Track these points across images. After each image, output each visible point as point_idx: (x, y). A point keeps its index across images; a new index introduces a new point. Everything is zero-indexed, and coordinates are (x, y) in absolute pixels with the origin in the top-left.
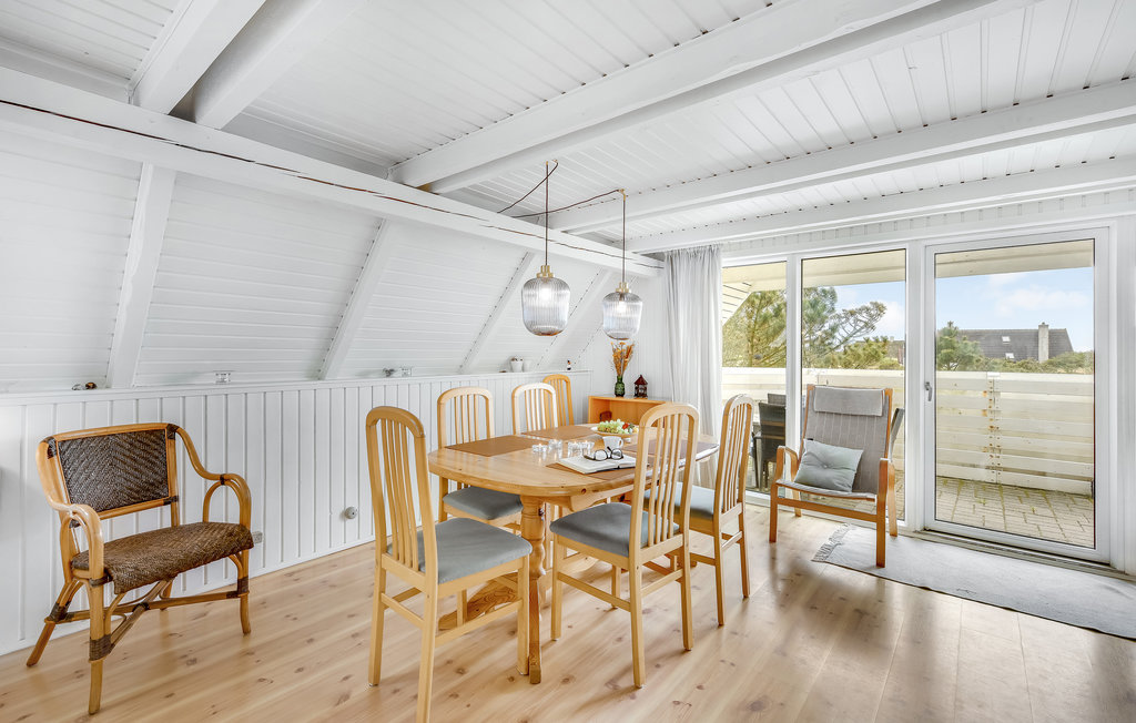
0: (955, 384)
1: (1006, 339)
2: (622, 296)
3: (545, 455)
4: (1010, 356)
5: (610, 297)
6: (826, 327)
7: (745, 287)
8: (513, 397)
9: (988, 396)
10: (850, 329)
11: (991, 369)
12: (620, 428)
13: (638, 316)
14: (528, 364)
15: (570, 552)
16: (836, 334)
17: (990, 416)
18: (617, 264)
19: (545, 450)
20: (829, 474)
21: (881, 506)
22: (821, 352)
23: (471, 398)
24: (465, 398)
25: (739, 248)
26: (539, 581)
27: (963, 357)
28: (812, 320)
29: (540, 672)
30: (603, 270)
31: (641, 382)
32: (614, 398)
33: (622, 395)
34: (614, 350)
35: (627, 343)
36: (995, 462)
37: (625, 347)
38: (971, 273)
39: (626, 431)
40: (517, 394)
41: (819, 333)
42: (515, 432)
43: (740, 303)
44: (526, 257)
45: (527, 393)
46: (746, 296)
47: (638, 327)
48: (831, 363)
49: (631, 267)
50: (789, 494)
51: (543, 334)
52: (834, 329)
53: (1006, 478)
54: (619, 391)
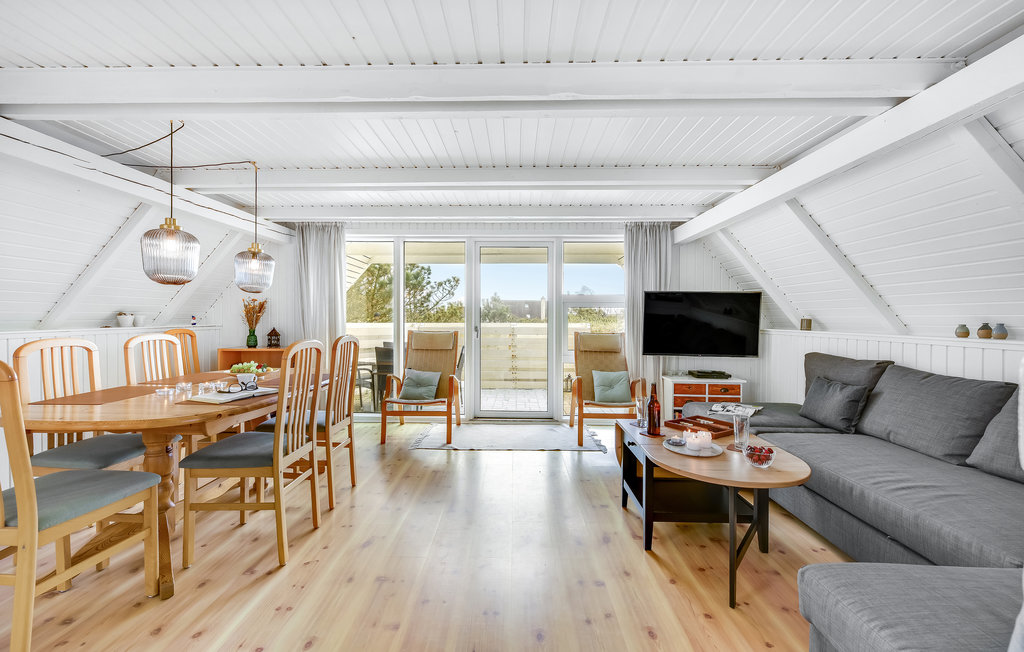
1: (527, 306)
2: (254, 255)
3: (171, 398)
4: (529, 316)
5: (242, 255)
6: (424, 294)
7: (365, 260)
8: (126, 348)
9: (511, 337)
10: (440, 295)
11: (516, 322)
12: (254, 368)
13: (271, 274)
14: (141, 319)
15: (202, 481)
16: (431, 298)
17: (512, 349)
18: (250, 228)
19: (171, 392)
20: (422, 390)
21: (450, 405)
22: (420, 312)
23: (66, 351)
24: (57, 352)
25: (360, 228)
26: (167, 514)
28: (415, 287)
29: (172, 586)
30: (233, 232)
31: (274, 334)
32: (247, 349)
33: (255, 347)
34: (246, 306)
35: (260, 298)
36: (514, 376)
37: (257, 303)
38: (502, 262)
39: (260, 370)
40: (132, 345)
41: (419, 297)
42: (129, 382)
43: (362, 271)
44: (140, 207)
45: (145, 345)
46: (366, 267)
47: (271, 282)
48: (428, 319)
49: (263, 232)
50: (396, 407)
51: (169, 283)
52: (429, 295)
54: (252, 343)
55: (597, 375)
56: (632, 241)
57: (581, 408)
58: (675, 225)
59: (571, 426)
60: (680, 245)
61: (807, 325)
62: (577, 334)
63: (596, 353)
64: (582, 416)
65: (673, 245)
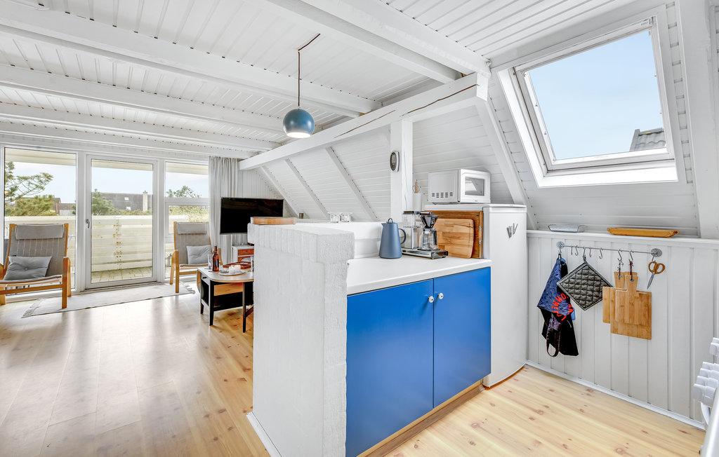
0: (99, 222)
1: (127, 199)
4: (129, 208)
9: (116, 228)
10: (24, 189)
11: (118, 214)
17: (116, 237)
20: (30, 272)
21: (65, 280)
27: (103, 208)
53: (124, 266)
55: (189, 249)
56: (214, 165)
57: (178, 269)
58: (239, 160)
59: (171, 284)
60: (243, 171)
61: (302, 216)
62: (175, 223)
63: (188, 235)
64: (178, 274)
65: (239, 170)
